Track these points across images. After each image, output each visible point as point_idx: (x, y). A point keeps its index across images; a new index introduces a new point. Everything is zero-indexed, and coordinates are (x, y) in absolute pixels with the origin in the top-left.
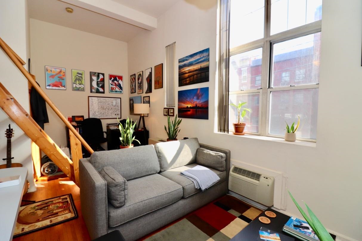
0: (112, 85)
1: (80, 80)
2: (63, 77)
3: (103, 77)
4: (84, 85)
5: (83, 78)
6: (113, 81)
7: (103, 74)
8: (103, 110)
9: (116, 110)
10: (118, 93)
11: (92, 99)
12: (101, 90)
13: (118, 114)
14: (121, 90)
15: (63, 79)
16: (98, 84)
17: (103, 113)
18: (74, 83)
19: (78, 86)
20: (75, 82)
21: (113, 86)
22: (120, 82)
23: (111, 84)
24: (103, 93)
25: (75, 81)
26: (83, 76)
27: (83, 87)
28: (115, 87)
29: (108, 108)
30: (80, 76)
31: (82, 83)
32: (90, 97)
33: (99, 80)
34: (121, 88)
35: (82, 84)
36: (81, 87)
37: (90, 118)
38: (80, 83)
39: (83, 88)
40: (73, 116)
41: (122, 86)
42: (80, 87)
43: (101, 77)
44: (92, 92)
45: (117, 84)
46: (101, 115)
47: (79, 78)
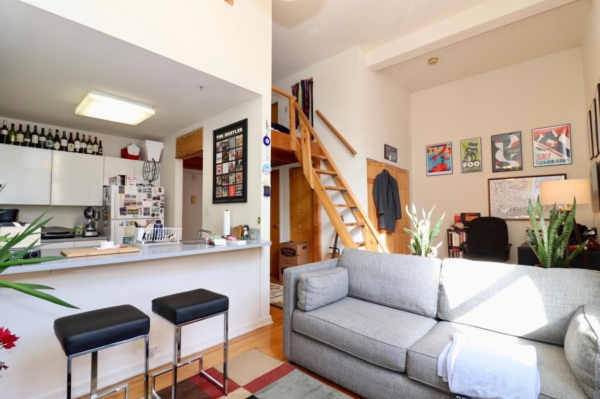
0: (539, 149)
1: (474, 154)
2: (448, 156)
3: (517, 139)
4: (480, 161)
5: (479, 151)
6: (543, 141)
7: (519, 134)
10: (556, 164)
11: (496, 184)
14: (565, 157)
15: (448, 159)
16: (506, 154)
18: (464, 162)
19: (470, 165)
20: (466, 160)
21: (542, 152)
22: (563, 139)
23: (536, 148)
24: (521, 169)
25: (466, 157)
26: (479, 147)
27: (479, 164)
28: (547, 152)
30: (474, 147)
32: (490, 181)
33: (510, 147)
35: (477, 160)
36: (476, 165)
37: (491, 216)
38: (473, 159)
39: (480, 165)
40: (462, 214)
42: (474, 166)
43: (514, 139)
44: (495, 171)
45: (552, 146)
46: (514, 212)
47: (472, 151)
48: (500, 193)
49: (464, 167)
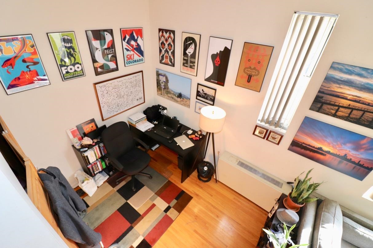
0: (128, 50)
1: (72, 55)
2: (36, 58)
3: (111, 38)
4: (81, 64)
5: (77, 50)
6: (128, 42)
7: (111, 32)
8: (120, 100)
9: (137, 93)
10: (138, 63)
11: (101, 87)
12: (112, 65)
13: (140, 99)
14: (142, 57)
15: (36, 63)
17: (121, 104)
18: (62, 66)
19: (71, 69)
21: (129, 53)
22: (140, 41)
23: (126, 49)
24: (117, 69)
26: (75, 45)
27: (80, 69)
28: (132, 53)
29: (126, 94)
30: (69, 45)
31: (76, 62)
32: (96, 85)
34: (141, 53)
35: (78, 63)
36: (77, 69)
38: (73, 62)
39: (82, 70)
41: (142, 49)
42: (75, 71)
44: (97, 74)
45: (135, 47)
46: (118, 108)
47: (68, 51)
48: (106, 95)
49: (64, 72)
